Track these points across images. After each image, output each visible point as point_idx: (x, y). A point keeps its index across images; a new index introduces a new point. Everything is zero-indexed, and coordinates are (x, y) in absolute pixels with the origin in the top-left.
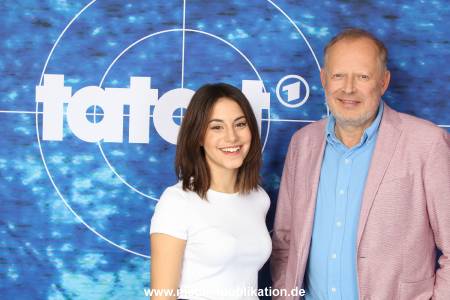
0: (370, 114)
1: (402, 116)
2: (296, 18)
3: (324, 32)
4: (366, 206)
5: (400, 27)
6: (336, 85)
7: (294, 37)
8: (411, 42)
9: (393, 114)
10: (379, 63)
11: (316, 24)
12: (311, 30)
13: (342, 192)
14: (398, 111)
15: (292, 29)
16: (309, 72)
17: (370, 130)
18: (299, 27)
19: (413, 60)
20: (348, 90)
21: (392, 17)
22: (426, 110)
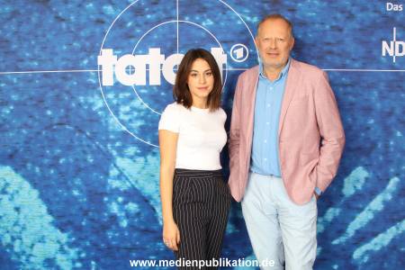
0: (284, 62)
1: (301, 63)
2: (240, 12)
3: (255, 20)
4: (283, 112)
5: (298, 16)
6: (266, 45)
7: (239, 23)
8: (303, 24)
9: (296, 63)
10: (289, 33)
11: (251, 15)
12: (248, 19)
13: (269, 105)
14: (299, 61)
15: (238, 18)
16: (248, 42)
17: (284, 71)
18: (242, 18)
19: (305, 34)
20: (274, 47)
21: (293, 10)
22: (313, 61)
